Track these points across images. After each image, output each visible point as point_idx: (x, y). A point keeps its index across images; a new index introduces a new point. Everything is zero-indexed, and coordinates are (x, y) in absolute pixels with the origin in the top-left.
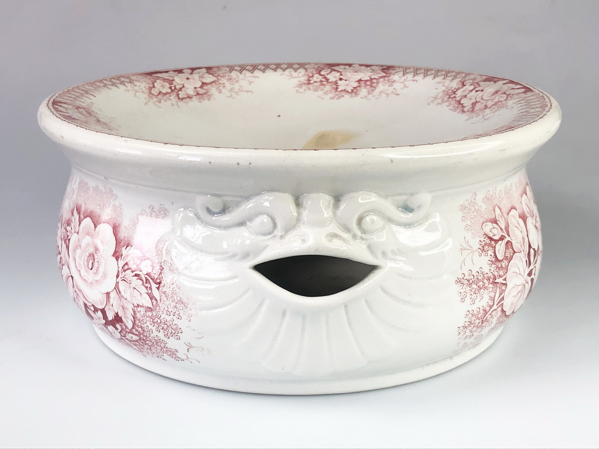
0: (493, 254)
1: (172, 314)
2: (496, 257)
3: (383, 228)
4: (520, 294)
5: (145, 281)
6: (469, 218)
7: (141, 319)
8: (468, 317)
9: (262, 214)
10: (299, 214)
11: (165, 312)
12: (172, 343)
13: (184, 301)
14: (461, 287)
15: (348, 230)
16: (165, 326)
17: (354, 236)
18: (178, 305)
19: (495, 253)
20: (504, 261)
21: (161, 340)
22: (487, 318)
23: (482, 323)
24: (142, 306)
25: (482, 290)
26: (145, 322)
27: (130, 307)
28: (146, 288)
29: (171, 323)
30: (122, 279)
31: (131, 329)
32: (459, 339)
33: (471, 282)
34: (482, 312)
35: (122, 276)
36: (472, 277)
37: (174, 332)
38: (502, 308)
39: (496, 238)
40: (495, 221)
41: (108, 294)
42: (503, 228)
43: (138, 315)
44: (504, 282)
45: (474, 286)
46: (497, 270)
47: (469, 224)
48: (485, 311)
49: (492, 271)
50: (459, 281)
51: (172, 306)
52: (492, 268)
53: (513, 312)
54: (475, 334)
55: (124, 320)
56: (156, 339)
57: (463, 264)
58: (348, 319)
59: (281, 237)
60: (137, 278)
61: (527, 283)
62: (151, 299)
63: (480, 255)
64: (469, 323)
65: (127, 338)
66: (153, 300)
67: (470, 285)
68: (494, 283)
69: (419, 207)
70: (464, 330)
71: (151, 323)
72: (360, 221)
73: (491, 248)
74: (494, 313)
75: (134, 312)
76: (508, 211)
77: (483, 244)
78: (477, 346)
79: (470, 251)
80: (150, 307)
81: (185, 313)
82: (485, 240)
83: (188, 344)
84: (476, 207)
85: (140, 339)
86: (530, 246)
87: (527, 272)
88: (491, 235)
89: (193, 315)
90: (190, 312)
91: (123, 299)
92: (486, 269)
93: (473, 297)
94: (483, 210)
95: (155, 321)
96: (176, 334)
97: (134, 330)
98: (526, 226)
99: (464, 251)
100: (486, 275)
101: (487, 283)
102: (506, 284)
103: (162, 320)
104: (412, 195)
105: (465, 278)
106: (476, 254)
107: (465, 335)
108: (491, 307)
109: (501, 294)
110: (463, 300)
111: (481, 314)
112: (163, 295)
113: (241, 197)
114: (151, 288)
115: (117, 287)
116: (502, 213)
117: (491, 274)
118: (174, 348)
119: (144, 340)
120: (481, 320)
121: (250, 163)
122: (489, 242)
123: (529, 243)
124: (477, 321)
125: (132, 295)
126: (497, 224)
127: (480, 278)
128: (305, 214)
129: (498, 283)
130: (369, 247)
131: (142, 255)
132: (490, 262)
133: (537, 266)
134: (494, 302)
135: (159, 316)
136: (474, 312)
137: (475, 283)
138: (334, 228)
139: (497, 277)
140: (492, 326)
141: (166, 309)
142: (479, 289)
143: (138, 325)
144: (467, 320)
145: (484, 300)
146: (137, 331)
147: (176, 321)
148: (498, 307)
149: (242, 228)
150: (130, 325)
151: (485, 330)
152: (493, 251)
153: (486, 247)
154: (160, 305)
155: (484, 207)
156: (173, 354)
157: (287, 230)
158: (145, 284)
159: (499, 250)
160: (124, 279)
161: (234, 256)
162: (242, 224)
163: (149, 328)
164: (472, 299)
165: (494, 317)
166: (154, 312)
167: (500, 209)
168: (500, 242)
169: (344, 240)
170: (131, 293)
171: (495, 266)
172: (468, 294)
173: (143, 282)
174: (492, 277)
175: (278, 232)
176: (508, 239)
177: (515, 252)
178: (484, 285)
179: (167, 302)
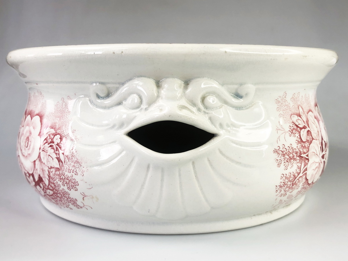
0: (299, 137)
1: (72, 171)
2: (301, 139)
3: (221, 107)
4: (317, 169)
5: (55, 149)
6: (282, 110)
7: (53, 177)
8: (282, 179)
9: (133, 94)
10: (158, 92)
11: (67, 170)
12: (73, 194)
13: (79, 161)
14: (278, 156)
15: (194, 105)
16: (68, 181)
17: (199, 110)
18: (75, 165)
19: (300, 136)
20: (307, 143)
21: (66, 192)
22: (295, 182)
23: (293, 185)
24: (53, 168)
25: (292, 160)
26: (55, 179)
27: (46, 169)
28: (56, 154)
29: (71, 178)
30: (42, 150)
31: (48, 186)
32: (277, 195)
33: (284, 153)
34: (292, 176)
35: (42, 148)
36: (285, 150)
37: (73, 185)
38: (306, 176)
39: (301, 126)
40: (299, 116)
41: (35, 161)
42: (305, 121)
43: (51, 175)
44: (307, 157)
45: (287, 156)
46: (302, 148)
47: (282, 113)
48: (294, 176)
49: (299, 148)
50: (276, 151)
51: (71, 166)
52: (298, 146)
53: (313, 183)
54: (288, 193)
55: (44, 179)
56: (63, 191)
57: (279, 140)
58: (195, 172)
59: (146, 109)
60: (51, 148)
61: (321, 162)
62: (59, 162)
63: (290, 135)
64: (283, 184)
65: (47, 193)
66: (60, 163)
67: (284, 155)
68: (300, 157)
69: (246, 94)
70: (280, 189)
71: (59, 179)
72: (203, 99)
73: (298, 133)
74: (300, 179)
75: (49, 172)
76: (307, 111)
77: (292, 128)
78: (288, 207)
79: (283, 132)
80: (58, 167)
81: (80, 170)
82: (293, 126)
83: (83, 194)
84: (287, 104)
85: (54, 193)
86: (322, 139)
87: (321, 155)
88: (297, 124)
89: (85, 171)
90: (83, 169)
91: (42, 164)
92: (295, 146)
93: (286, 164)
94: (291, 106)
95: (62, 177)
96: (75, 186)
97: (50, 186)
98: (319, 125)
99: (279, 131)
100: (295, 150)
101: (296, 156)
102: (308, 159)
103: (66, 177)
104: (241, 84)
105: (280, 150)
106: (287, 135)
107: (281, 193)
108: (299, 174)
109: (305, 166)
110: (279, 165)
111: (292, 178)
112: (66, 158)
113: (119, 83)
114: (59, 154)
115: (39, 157)
116: (303, 111)
117: (298, 150)
118: (74, 198)
119: (56, 193)
120: (291, 183)
121: (122, 52)
122: (296, 128)
123: (322, 137)
124: (289, 183)
125: (48, 161)
126: (301, 117)
127: (290, 151)
128: (163, 92)
129: (303, 157)
130: (210, 119)
131: (55, 132)
132: (297, 142)
133: (327, 153)
134: (300, 171)
135: (64, 174)
136: (287, 176)
137: (287, 154)
138: (184, 102)
139: (302, 153)
140: (299, 189)
141: (68, 168)
142: (290, 159)
143: (52, 182)
144: (282, 181)
145: (293, 168)
146: (51, 186)
147: (75, 177)
148: (303, 175)
149: (120, 107)
150: (47, 182)
151: (295, 192)
152: (299, 134)
153: (294, 131)
154: (64, 166)
155: (292, 104)
156: (74, 202)
157: (151, 103)
158: (55, 151)
159: (303, 134)
160: (43, 150)
161: (113, 127)
162: (120, 103)
163: (58, 183)
164: (285, 166)
165: (301, 182)
166: (61, 171)
167: (302, 109)
168: (303, 130)
169: (191, 112)
170: (47, 159)
171: (301, 145)
172: (283, 162)
173: (54, 150)
174: (299, 152)
175: (144, 106)
176: (308, 129)
177: (313, 139)
178: (294, 157)
179: (69, 163)
